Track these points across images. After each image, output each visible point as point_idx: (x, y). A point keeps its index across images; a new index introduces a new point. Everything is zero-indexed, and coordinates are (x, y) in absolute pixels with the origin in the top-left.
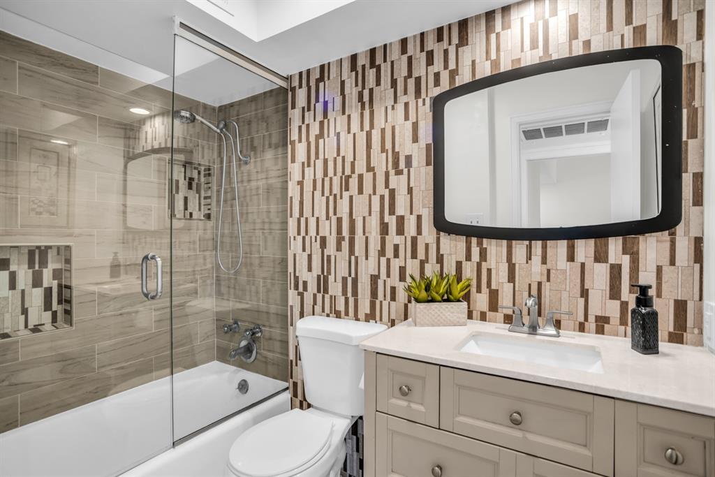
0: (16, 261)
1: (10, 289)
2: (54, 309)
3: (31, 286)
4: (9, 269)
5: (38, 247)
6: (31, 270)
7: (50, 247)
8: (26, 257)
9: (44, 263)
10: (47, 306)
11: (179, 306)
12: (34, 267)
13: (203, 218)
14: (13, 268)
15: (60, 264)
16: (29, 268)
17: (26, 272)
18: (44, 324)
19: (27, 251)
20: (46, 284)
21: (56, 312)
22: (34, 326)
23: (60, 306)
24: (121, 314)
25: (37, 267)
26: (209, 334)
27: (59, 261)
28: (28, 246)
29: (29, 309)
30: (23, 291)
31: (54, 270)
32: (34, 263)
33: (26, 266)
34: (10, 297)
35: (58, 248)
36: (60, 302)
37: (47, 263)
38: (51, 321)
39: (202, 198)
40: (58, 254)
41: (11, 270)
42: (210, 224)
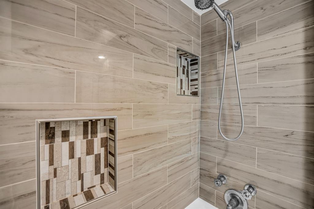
0: (74, 133)
1: (70, 158)
2: (102, 172)
3: (85, 154)
4: (69, 141)
5: (91, 120)
6: (85, 140)
7: (99, 120)
8: (82, 128)
9: (94, 133)
10: (97, 170)
11: (181, 162)
12: (87, 138)
13: (190, 95)
14: (72, 138)
15: (106, 133)
16: (84, 138)
17: (81, 142)
18: (95, 186)
19: (82, 124)
20: (96, 152)
21: (103, 174)
22: (88, 189)
23: (106, 169)
24: (148, 175)
25: (89, 138)
26: (196, 179)
27: (105, 131)
28: (83, 120)
29: (84, 174)
30: (80, 159)
31: (102, 139)
32: (88, 134)
33: (82, 136)
34: (70, 166)
35: (105, 120)
36: (106, 166)
37: (97, 133)
38: (100, 183)
39: (190, 81)
40: (105, 125)
41: (70, 141)
42: (198, 99)
